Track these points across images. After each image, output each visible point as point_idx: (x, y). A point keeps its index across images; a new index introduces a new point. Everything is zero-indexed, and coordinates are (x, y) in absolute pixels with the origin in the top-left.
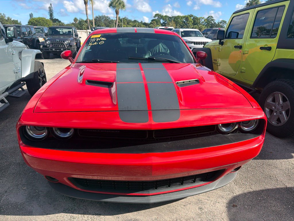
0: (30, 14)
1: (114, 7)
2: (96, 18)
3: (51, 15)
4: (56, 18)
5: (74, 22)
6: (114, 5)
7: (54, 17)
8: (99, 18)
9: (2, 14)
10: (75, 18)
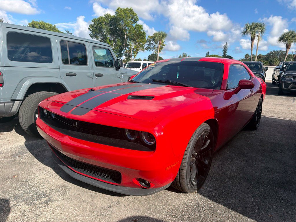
0: (207, 53)
1: (285, 41)
2: (270, 53)
3: (225, 52)
4: (229, 55)
5: (245, 58)
6: (285, 39)
7: (227, 54)
8: (273, 53)
9: (185, 54)
10: (247, 55)
